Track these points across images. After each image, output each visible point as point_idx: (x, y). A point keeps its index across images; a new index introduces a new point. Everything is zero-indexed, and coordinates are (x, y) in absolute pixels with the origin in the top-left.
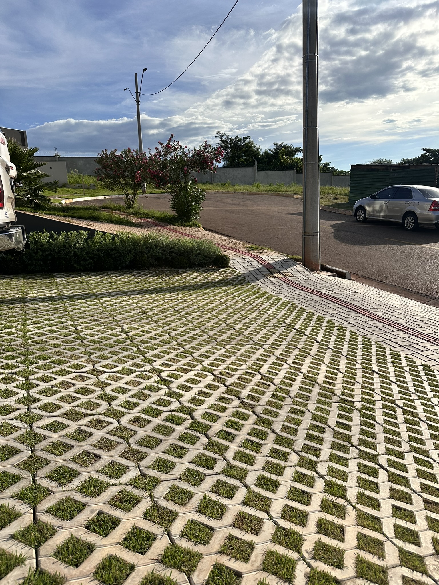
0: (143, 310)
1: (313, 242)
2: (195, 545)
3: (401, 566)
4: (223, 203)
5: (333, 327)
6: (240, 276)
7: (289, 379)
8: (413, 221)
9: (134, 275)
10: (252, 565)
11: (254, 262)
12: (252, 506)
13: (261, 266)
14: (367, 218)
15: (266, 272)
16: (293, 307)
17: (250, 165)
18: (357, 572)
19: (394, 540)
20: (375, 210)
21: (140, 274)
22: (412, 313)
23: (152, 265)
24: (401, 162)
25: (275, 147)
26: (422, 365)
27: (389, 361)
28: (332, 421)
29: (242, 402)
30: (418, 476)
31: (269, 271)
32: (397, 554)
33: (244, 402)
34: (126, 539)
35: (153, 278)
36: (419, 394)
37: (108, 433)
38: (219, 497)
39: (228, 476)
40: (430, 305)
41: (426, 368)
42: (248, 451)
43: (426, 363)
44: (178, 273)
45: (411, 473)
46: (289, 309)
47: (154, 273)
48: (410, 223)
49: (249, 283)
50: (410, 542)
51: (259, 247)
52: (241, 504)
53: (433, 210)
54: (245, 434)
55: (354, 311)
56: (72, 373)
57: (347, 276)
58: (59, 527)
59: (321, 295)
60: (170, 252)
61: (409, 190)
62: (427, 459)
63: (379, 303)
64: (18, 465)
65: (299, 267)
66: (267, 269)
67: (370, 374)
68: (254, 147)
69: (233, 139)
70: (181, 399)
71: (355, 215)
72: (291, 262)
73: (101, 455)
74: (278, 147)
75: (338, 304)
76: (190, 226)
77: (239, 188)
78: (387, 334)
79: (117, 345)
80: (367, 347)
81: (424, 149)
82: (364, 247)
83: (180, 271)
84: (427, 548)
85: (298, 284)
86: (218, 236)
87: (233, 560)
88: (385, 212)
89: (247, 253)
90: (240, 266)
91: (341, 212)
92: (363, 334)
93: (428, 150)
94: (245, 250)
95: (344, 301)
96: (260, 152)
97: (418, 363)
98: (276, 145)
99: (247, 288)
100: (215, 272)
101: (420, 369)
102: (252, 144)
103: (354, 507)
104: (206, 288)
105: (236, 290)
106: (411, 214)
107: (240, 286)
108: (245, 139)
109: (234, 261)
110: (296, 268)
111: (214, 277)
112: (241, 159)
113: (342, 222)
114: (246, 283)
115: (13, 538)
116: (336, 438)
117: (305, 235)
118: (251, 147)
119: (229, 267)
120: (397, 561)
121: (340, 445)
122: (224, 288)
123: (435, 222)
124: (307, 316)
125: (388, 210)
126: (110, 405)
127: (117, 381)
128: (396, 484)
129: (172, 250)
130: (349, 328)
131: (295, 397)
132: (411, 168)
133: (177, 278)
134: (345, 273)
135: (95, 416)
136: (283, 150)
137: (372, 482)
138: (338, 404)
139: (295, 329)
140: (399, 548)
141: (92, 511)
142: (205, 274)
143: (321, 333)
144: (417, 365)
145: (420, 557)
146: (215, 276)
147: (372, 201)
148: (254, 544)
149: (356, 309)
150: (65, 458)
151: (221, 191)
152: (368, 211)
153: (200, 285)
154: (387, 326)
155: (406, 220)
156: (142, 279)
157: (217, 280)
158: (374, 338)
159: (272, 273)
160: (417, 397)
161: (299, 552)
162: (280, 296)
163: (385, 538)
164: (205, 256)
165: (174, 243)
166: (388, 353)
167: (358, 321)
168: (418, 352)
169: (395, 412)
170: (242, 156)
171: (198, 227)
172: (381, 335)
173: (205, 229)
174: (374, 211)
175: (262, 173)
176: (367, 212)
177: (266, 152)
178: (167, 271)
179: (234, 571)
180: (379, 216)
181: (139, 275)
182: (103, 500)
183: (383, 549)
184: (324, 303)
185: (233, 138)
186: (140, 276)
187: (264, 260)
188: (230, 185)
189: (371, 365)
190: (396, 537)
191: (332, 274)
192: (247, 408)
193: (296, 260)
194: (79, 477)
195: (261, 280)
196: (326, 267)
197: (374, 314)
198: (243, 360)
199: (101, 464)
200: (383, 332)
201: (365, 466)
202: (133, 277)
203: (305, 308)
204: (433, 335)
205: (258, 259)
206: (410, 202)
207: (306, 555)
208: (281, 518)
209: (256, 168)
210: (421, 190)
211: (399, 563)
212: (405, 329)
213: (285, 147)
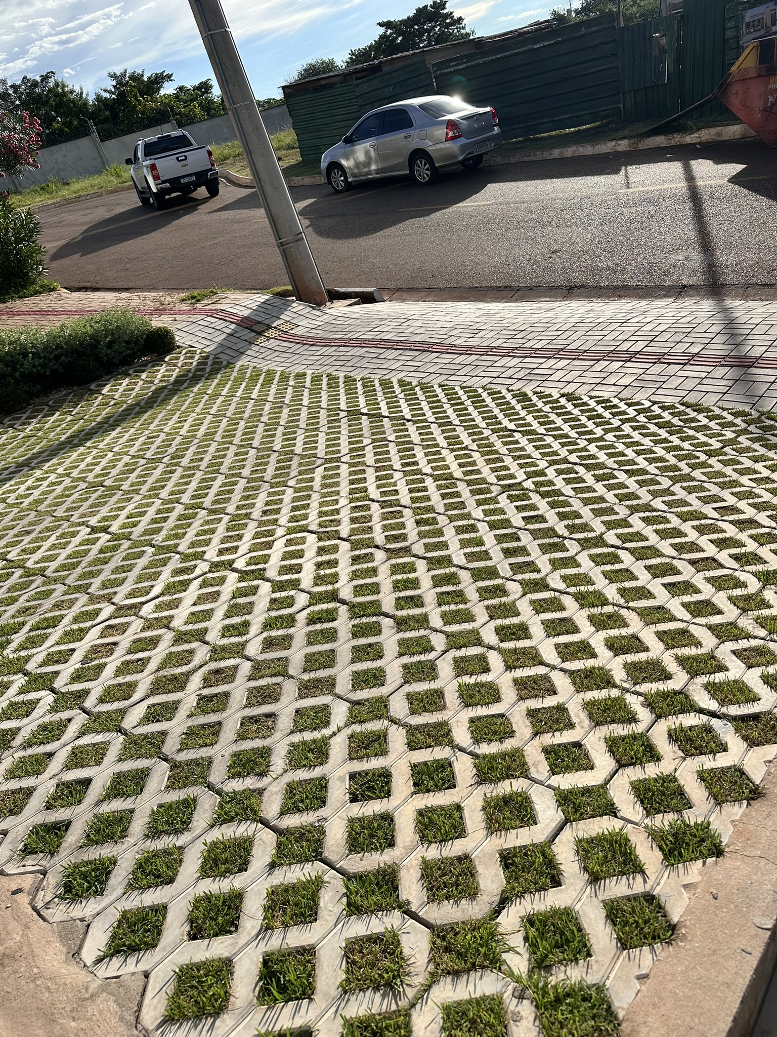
0: (90, 483)
1: (300, 253)
2: (502, 742)
3: (723, 642)
4: (69, 225)
5: (413, 389)
6: (207, 357)
7: (419, 491)
8: (427, 166)
9: (12, 426)
10: (582, 727)
11: (219, 324)
12: (520, 667)
13: (233, 326)
14: (351, 182)
15: (247, 334)
16: (332, 379)
17: (81, 132)
18: (688, 672)
19: (694, 620)
20: (360, 163)
21: (22, 420)
22: (505, 323)
23: (32, 395)
24: (351, 58)
25: (114, 83)
26: (563, 396)
27: (518, 407)
28: (517, 520)
29: (387, 550)
30: (662, 539)
31: (253, 331)
32: (709, 633)
33: (389, 549)
34: (415, 785)
35: (53, 419)
36: (587, 437)
37: (249, 680)
38: (474, 677)
39: (461, 648)
40: (516, 301)
41: (570, 397)
42: (453, 607)
43: (565, 391)
44: (92, 392)
45: (653, 539)
46: (329, 386)
47: (47, 408)
48: (423, 172)
49: (230, 365)
50: (711, 615)
51: (207, 291)
52: (506, 670)
53: (453, 138)
54: (430, 589)
55: (424, 351)
56: (89, 629)
57: (376, 296)
58: (319, 821)
59: (361, 343)
60: (57, 357)
61: (403, 111)
62: (655, 514)
63: (451, 324)
64: (167, 787)
65: (298, 307)
66: (247, 328)
67: (509, 436)
68: (72, 92)
69: (19, 86)
70: (302, 586)
71: (330, 182)
72: (278, 301)
73: (273, 711)
74: (120, 80)
75: (396, 349)
76: (37, 293)
77: (80, 185)
78: (490, 369)
79: (112, 556)
80: (478, 401)
81: (380, 25)
82: (374, 235)
83: (93, 387)
84: (730, 610)
85: (312, 338)
86: (110, 296)
87: (557, 734)
88: (376, 162)
89: (193, 312)
90: (197, 339)
91: (300, 184)
92: (460, 383)
93: (387, 25)
94: (184, 307)
95: (401, 341)
96: (86, 99)
97: (556, 395)
98: (113, 76)
99: (235, 374)
100: (158, 365)
101: (563, 401)
102: (64, 86)
103: (628, 608)
104: (163, 400)
105: (218, 384)
106: (419, 154)
107: (219, 376)
108: (45, 78)
109: (179, 333)
110: (294, 310)
111: (164, 376)
112: (55, 125)
113: (313, 200)
114: (226, 367)
115: (274, 867)
116: (538, 539)
117: (282, 244)
118: (64, 94)
119: (178, 347)
120: (715, 641)
121: (550, 544)
122: (195, 389)
123: (461, 158)
124: (364, 386)
125: (381, 157)
126: (207, 643)
127: (177, 607)
128: (647, 558)
129: (57, 352)
130: (435, 381)
131: (446, 511)
132: (385, 69)
133: (97, 402)
134: (371, 293)
135: (203, 669)
136: (131, 86)
137: (621, 570)
138: (505, 495)
139: (363, 414)
140: (706, 626)
141: (341, 779)
142: (144, 376)
143: (403, 404)
144: (555, 398)
145: (731, 623)
146: (163, 374)
147: (348, 148)
148: (564, 704)
149: (425, 348)
150: (227, 741)
151: (50, 202)
152: (349, 168)
153: (149, 398)
154: (484, 357)
155: (416, 168)
156: (30, 428)
157: (172, 379)
158: (477, 383)
159: (260, 334)
160: (586, 443)
161: (615, 686)
162: (299, 369)
163: (685, 624)
164: (127, 342)
165: (55, 337)
166: (509, 397)
167: (441, 366)
168: (545, 378)
169: (577, 473)
170: (54, 119)
171: (54, 290)
172: (483, 374)
173: (71, 289)
174: (358, 165)
175: (112, 143)
176: (347, 170)
177: (99, 98)
178: (68, 395)
179: (569, 744)
180: (370, 173)
181: (19, 422)
182: (340, 760)
183: (692, 636)
184: (375, 355)
185: (18, 83)
186: (24, 424)
187: (233, 314)
188: (59, 185)
189: (500, 423)
190: (694, 617)
191: (353, 301)
192: (401, 554)
193: (283, 295)
194: (275, 753)
195: (248, 352)
196: (337, 292)
197: (455, 346)
198: (332, 492)
199: (286, 721)
200: (483, 368)
201: (599, 555)
202: (11, 431)
203: (352, 374)
204: (550, 346)
205: (223, 316)
206: (412, 132)
207: (626, 685)
208: (563, 662)
209: (96, 134)
210: (422, 106)
211: (717, 641)
212: (510, 353)
213: (133, 77)
